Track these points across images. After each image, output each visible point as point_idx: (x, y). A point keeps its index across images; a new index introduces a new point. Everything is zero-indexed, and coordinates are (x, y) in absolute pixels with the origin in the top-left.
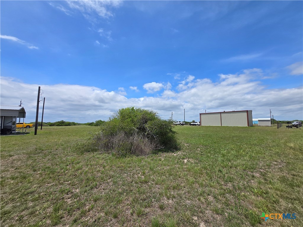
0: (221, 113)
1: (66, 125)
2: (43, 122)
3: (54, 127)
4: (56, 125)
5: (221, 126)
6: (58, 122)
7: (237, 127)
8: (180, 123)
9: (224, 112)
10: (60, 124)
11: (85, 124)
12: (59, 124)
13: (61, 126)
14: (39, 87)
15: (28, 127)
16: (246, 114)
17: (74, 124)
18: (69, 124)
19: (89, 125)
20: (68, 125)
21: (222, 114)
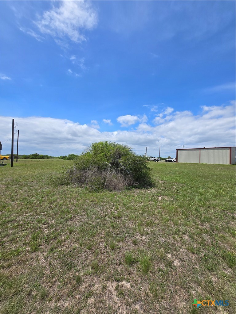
0: (201, 149)
1: (40, 158)
2: (18, 154)
3: (28, 160)
4: (30, 157)
5: (199, 163)
6: (32, 155)
7: (218, 165)
8: (155, 159)
9: (204, 148)
10: (35, 157)
11: (58, 158)
12: (33, 157)
13: (35, 159)
14: (13, 120)
15: (5, 159)
16: (229, 150)
17: (48, 157)
18: (43, 157)
19: (62, 159)
20: (41, 158)
21: (201, 151)
